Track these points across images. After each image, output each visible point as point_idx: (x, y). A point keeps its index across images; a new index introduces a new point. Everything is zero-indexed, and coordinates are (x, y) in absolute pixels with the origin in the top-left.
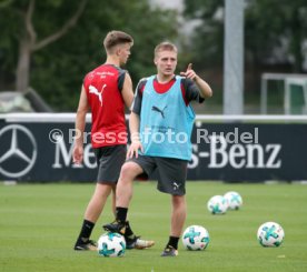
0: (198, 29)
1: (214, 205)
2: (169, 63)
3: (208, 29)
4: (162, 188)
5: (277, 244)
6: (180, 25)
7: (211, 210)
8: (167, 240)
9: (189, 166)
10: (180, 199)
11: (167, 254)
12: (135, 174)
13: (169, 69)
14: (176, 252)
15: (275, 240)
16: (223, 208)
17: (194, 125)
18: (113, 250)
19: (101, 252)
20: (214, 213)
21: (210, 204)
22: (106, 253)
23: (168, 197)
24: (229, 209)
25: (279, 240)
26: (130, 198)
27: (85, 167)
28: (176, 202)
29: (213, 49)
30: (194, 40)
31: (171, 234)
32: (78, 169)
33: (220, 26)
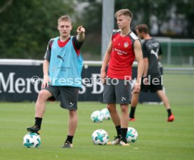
0: (86, 8)
1: (95, 117)
2: (65, 28)
3: (92, 8)
4: (63, 106)
5: (133, 141)
6: (75, 6)
7: (93, 119)
8: (66, 138)
9: (80, 92)
10: (74, 113)
11: (66, 146)
12: (47, 97)
13: (65, 33)
14: (71, 145)
15: (132, 139)
16: (100, 118)
17: (83, 67)
18: (33, 143)
19: (26, 145)
20: (95, 121)
21: (92, 116)
22: (29, 145)
23: (67, 111)
24: (104, 119)
25: (135, 138)
26: (44, 112)
27: (16, 92)
28: (71, 115)
29: (96, 21)
30: (84, 15)
31: (68, 134)
32: (12, 94)
33: (100, 7)
